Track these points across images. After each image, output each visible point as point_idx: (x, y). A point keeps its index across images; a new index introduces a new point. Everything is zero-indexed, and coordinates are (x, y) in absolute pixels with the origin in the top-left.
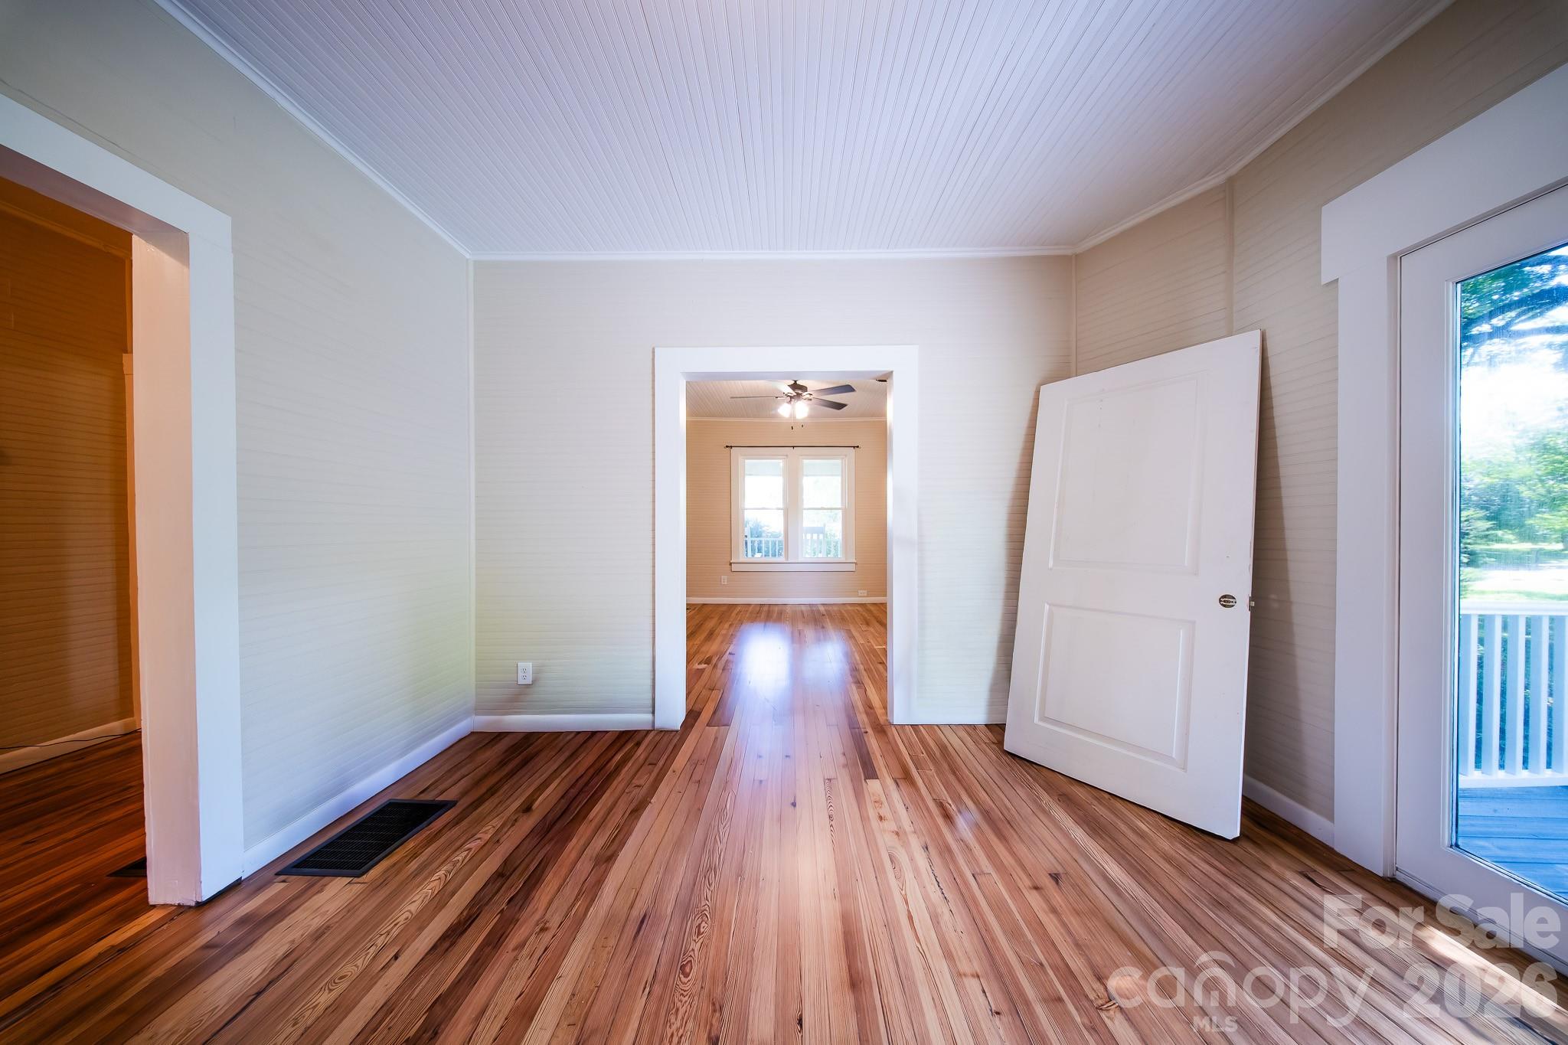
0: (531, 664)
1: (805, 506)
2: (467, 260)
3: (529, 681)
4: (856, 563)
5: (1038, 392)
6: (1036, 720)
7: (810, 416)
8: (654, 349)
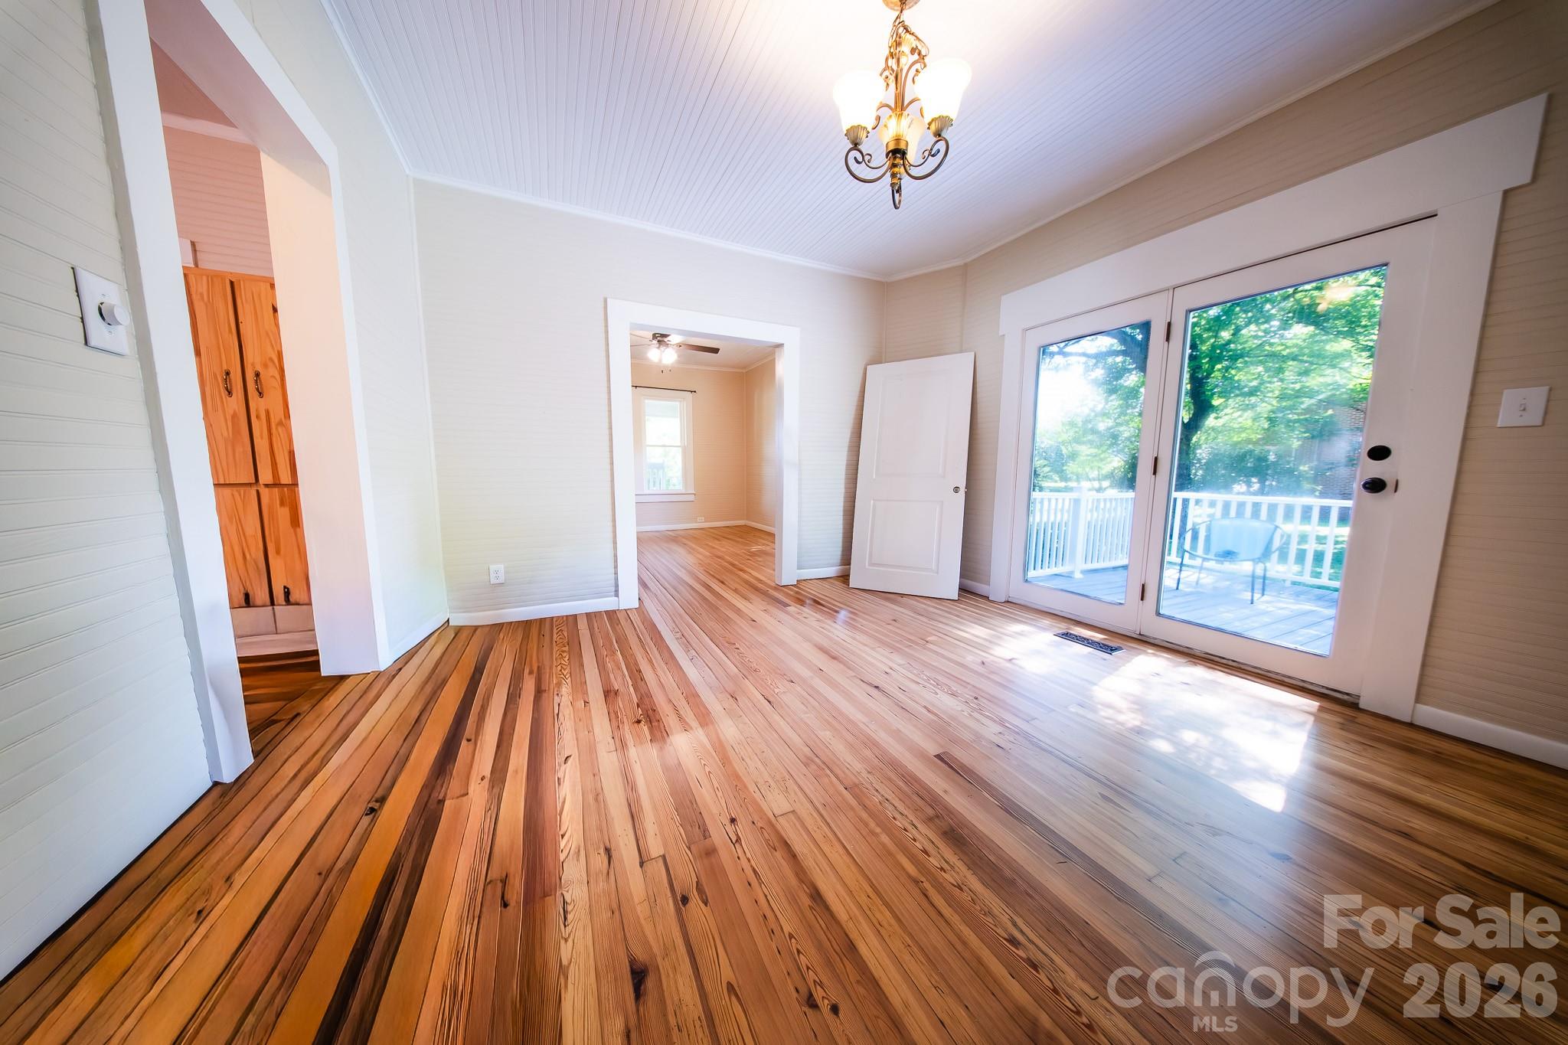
0: (503, 566)
1: (648, 443)
2: (407, 176)
3: (502, 580)
4: (695, 494)
5: (866, 369)
6: (867, 567)
7: (678, 362)
8: (605, 301)
